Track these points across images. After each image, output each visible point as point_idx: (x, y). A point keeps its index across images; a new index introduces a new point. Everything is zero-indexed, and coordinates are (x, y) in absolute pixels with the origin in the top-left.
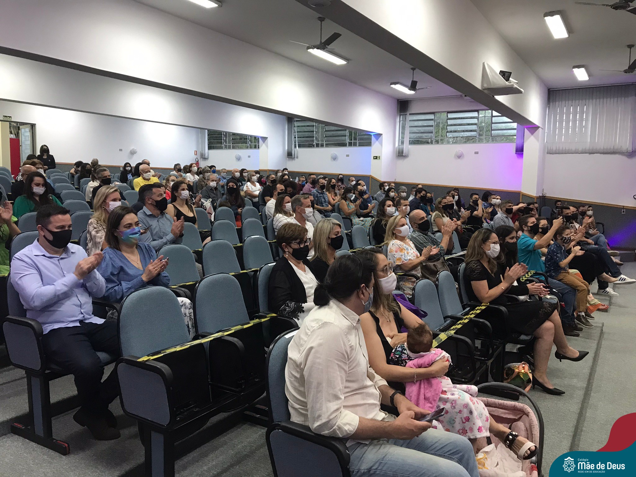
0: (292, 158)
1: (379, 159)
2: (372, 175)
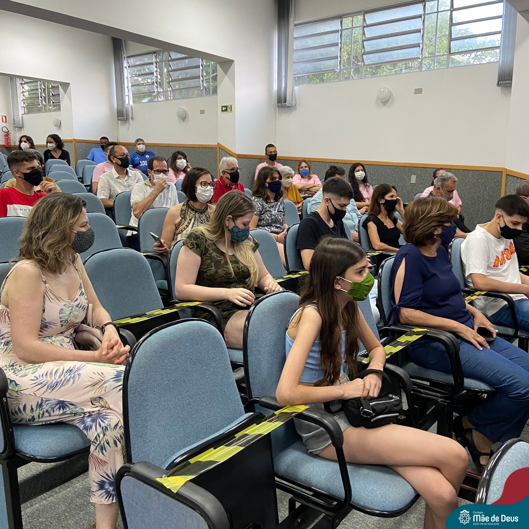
0: (124, 120)
1: (230, 110)
2: (220, 143)
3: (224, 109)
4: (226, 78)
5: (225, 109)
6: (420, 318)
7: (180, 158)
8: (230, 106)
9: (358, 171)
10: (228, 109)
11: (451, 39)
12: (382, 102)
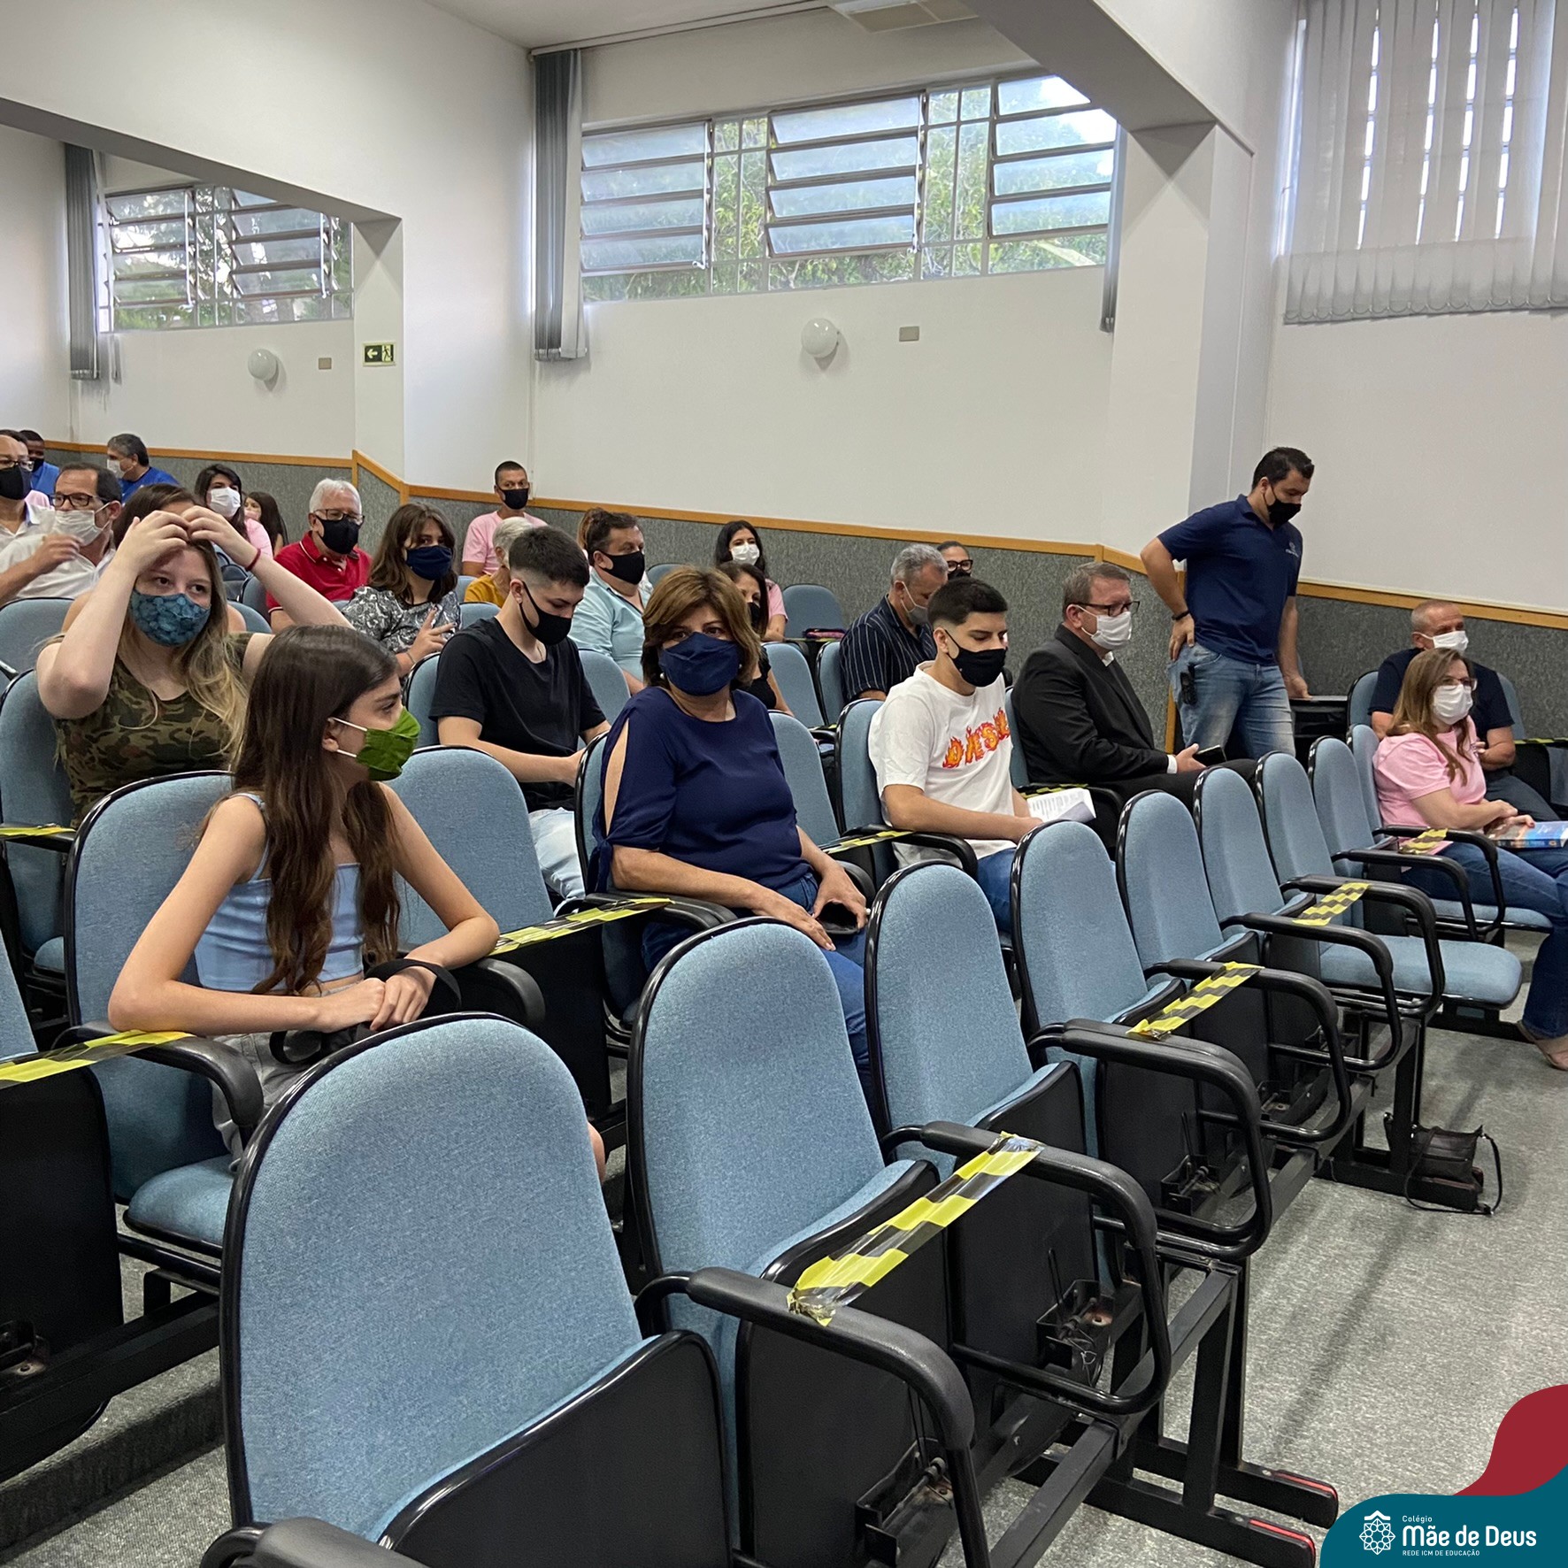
0: (92, 378)
1: (388, 359)
2: (360, 452)
3: (371, 354)
4: (378, 265)
5: (376, 354)
6: (660, 872)
7: (221, 486)
8: (389, 347)
9: (740, 543)
10: (384, 354)
11: (992, 199)
12: (816, 359)
